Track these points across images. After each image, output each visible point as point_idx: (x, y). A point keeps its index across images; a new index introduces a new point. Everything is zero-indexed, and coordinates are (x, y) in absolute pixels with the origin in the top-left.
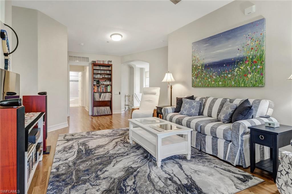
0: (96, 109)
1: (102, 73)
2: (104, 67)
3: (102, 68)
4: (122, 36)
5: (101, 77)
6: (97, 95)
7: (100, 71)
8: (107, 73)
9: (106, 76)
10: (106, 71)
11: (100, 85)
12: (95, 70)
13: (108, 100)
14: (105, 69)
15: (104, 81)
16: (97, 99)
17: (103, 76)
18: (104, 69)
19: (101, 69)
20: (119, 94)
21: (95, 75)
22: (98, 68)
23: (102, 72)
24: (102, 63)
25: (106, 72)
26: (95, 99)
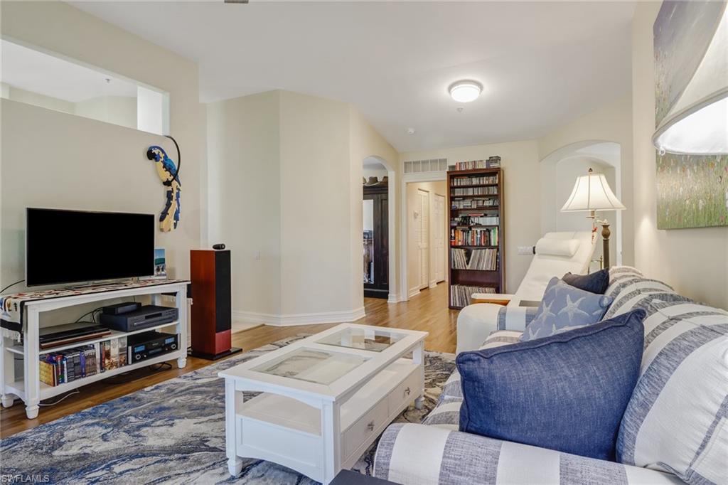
0: (456, 290)
1: (476, 194)
2: (481, 178)
3: (475, 181)
4: (480, 86)
5: (474, 206)
6: (459, 255)
7: (472, 189)
8: (491, 193)
9: (488, 203)
10: (486, 188)
11: (470, 228)
12: (459, 190)
13: (488, 269)
14: (486, 182)
15: (481, 217)
16: (460, 263)
17: (480, 204)
18: (481, 183)
19: (474, 183)
20: (532, 252)
21: (459, 201)
22: (465, 182)
23: (478, 192)
24: (470, 168)
25: (488, 189)
26: (454, 265)
